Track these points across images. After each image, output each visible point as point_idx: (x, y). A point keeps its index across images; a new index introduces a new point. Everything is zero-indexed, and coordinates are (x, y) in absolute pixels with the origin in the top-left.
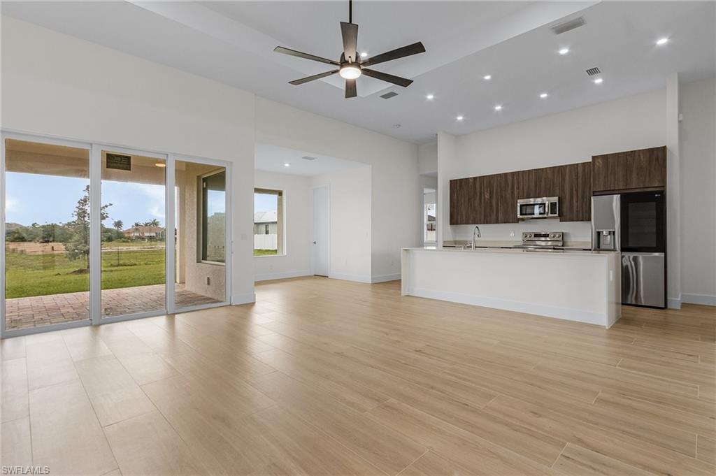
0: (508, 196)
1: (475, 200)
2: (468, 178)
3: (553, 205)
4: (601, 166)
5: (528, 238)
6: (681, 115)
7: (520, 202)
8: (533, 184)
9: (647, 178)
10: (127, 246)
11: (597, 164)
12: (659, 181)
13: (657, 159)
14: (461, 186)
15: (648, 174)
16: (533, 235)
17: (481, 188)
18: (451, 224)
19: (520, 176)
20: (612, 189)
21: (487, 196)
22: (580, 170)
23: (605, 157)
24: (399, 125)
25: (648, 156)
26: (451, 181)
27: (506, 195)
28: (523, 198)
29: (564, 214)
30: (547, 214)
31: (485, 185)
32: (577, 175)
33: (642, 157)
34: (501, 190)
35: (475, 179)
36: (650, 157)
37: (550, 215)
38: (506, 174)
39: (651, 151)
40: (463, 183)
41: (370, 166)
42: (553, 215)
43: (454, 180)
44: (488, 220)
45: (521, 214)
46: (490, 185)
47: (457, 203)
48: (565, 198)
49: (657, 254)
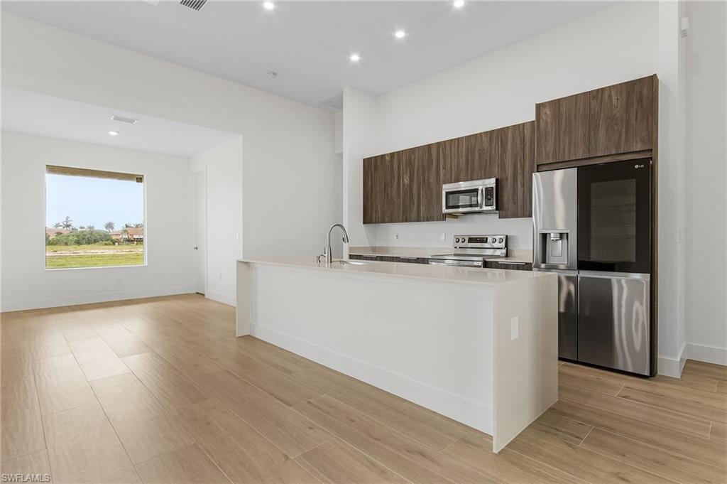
0: (431, 180)
1: (392, 185)
2: (384, 155)
3: (489, 191)
4: (549, 121)
5: (460, 244)
6: (685, 20)
7: (447, 188)
8: (464, 158)
9: (623, 138)
10: (102, 249)
11: (544, 117)
12: (643, 142)
13: (640, 100)
14: (376, 167)
15: (624, 130)
16: (467, 241)
17: (399, 168)
18: (364, 223)
19: (448, 147)
20: (566, 159)
21: (406, 181)
22: (527, 133)
23: (556, 103)
24: (275, 74)
25: (624, 95)
26: (364, 160)
27: (428, 177)
28: (451, 182)
29: (506, 207)
30: (481, 207)
31: (404, 163)
32: (523, 142)
33: (614, 98)
34: (424, 171)
35: (392, 155)
36: (628, 98)
37: (485, 208)
38: (429, 146)
39: (630, 86)
40: (379, 162)
41: (241, 137)
42: (489, 208)
43: (368, 158)
44: (408, 217)
45: (448, 207)
46: (410, 164)
47: (372, 191)
48: (507, 179)
49: (637, 276)
